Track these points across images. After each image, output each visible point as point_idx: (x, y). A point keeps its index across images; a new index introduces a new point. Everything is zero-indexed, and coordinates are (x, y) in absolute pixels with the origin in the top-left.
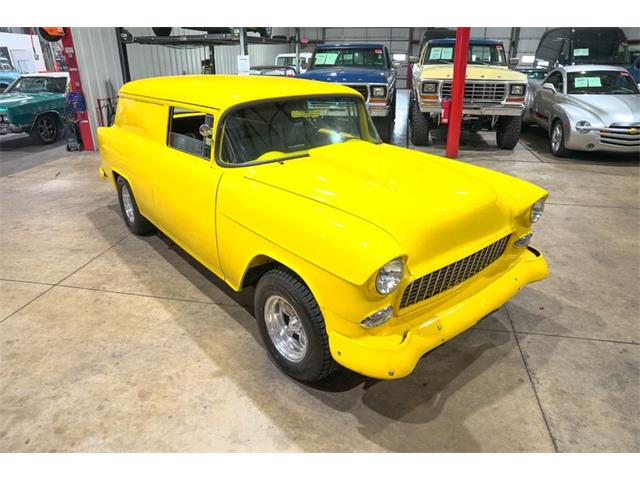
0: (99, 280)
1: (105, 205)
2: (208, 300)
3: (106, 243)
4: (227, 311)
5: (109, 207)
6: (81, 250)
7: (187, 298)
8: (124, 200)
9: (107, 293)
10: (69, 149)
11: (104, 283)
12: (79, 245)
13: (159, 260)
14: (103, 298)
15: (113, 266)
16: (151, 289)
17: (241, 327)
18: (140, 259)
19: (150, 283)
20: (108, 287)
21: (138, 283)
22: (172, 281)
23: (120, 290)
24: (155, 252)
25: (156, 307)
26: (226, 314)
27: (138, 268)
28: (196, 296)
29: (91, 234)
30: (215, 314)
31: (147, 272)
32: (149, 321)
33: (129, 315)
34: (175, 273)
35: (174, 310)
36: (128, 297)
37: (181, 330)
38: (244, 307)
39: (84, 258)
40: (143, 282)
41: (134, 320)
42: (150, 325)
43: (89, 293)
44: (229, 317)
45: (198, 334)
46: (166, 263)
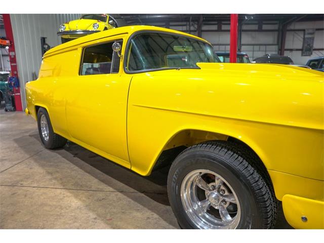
0: (18, 178)
1: (28, 134)
2: (111, 189)
3: (26, 155)
4: (128, 196)
5: (30, 136)
6: (5, 160)
7: (93, 188)
8: (42, 125)
9: (23, 188)
10: (6, 110)
11: (22, 181)
12: (4, 157)
13: (67, 163)
14: (20, 192)
15: (31, 169)
16: (61, 184)
17: (146, 209)
18: (52, 164)
19: (61, 179)
20: (25, 183)
21: (51, 180)
22: (79, 177)
23: (35, 185)
24: (63, 159)
25: (67, 196)
26: (130, 200)
27: (51, 170)
28: (101, 187)
29: (15, 150)
30: (120, 199)
31: (57, 172)
32: (61, 208)
33: (42, 205)
34: (81, 172)
35: (84, 199)
36: (42, 190)
37: (92, 215)
38: (143, 192)
39: (7, 164)
40: (56, 178)
41: (47, 208)
42: (63, 211)
43: (7, 188)
44: (132, 201)
45: (108, 217)
46: (73, 166)
